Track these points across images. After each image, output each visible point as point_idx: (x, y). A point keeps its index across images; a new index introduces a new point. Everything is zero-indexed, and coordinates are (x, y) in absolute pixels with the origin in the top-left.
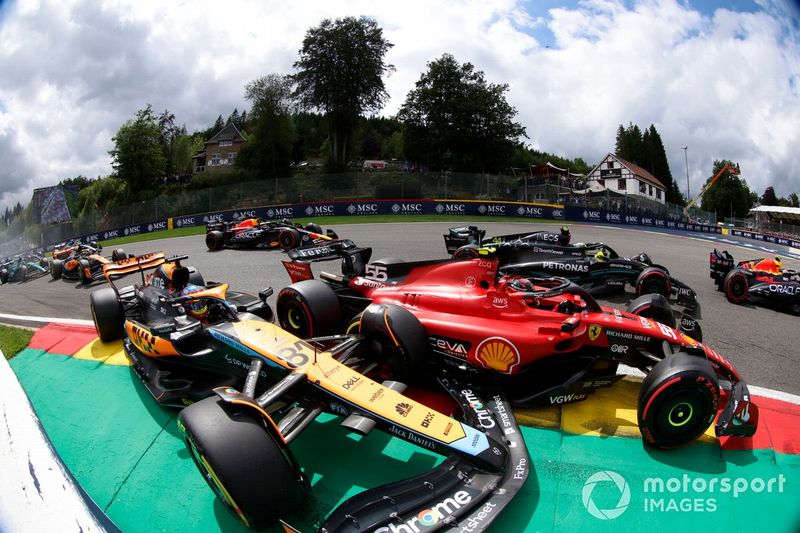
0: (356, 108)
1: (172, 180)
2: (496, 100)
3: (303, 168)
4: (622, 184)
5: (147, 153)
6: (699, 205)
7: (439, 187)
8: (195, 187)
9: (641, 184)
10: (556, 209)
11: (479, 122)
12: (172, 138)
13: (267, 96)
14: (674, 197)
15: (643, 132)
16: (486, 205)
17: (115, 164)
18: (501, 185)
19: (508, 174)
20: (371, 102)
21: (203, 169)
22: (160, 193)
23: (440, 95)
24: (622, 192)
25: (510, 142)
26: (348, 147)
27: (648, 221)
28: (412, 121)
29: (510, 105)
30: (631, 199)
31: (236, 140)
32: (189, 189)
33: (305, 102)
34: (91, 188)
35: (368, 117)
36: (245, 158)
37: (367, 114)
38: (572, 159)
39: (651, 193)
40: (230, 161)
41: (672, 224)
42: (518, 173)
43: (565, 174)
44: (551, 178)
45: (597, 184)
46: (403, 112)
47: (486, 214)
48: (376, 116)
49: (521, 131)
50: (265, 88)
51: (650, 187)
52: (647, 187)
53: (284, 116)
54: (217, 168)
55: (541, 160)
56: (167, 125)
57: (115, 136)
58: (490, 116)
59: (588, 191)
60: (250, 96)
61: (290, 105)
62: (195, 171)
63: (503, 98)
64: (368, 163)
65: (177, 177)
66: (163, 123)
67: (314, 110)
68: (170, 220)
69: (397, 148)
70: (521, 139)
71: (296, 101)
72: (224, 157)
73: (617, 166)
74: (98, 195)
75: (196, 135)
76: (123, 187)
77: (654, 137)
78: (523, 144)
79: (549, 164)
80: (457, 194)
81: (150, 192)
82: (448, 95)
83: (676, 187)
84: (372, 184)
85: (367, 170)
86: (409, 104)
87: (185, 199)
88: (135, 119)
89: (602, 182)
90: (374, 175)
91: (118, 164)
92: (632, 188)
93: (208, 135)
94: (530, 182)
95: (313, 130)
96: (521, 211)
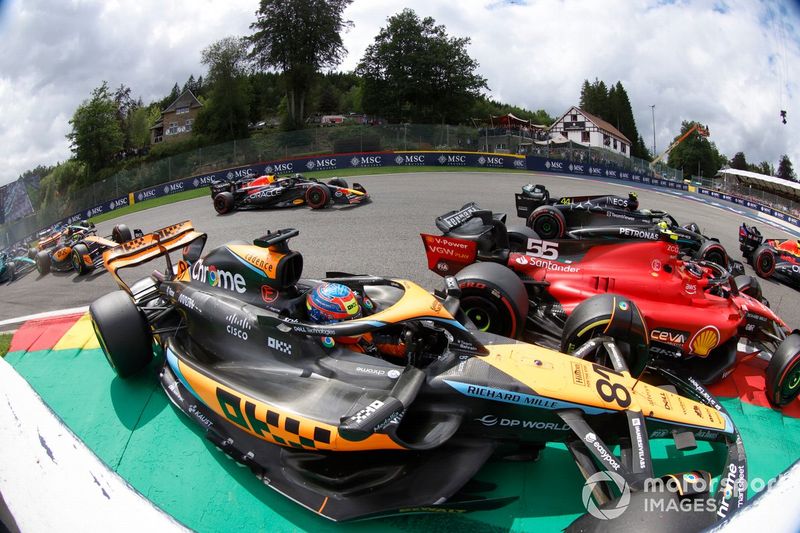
0: (313, 63)
1: (131, 154)
2: (458, 52)
3: (261, 128)
4: (586, 136)
5: (103, 130)
6: (666, 162)
7: (398, 140)
8: (153, 158)
9: (605, 137)
10: (517, 159)
11: (439, 74)
12: (129, 112)
13: (223, 60)
14: (640, 152)
15: (609, 88)
16: (446, 155)
17: (73, 148)
18: (461, 136)
19: (468, 125)
20: (329, 58)
21: (161, 139)
22: (120, 169)
23: (400, 49)
24: (586, 144)
25: (470, 94)
26: (305, 104)
27: (612, 173)
28: (371, 75)
29: (472, 58)
30: (595, 151)
31: (193, 106)
32: (148, 161)
33: (262, 62)
34: (52, 176)
35: (325, 73)
36: (202, 124)
37: (325, 70)
38: (534, 110)
39: (615, 147)
40: (187, 127)
41: (637, 178)
42: (479, 124)
43: (527, 125)
44: (512, 129)
45: (561, 136)
46: (361, 66)
47: (446, 164)
48: (334, 72)
49: (483, 83)
50: (221, 51)
51: (615, 141)
52: (612, 140)
53: (241, 78)
54: (174, 136)
55: (501, 112)
56: (123, 100)
57: (72, 118)
58: (451, 69)
59: (550, 142)
60: (206, 61)
61: (246, 66)
62: (153, 142)
63: (465, 51)
64: (326, 119)
65: (136, 151)
66: (119, 98)
67: (271, 70)
68: (131, 195)
69: (354, 103)
70: (482, 91)
71: (253, 62)
72: (181, 125)
73: (580, 119)
74: (59, 181)
75: (152, 105)
76: (82, 169)
77: (620, 94)
78: (484, 95)
79: (510, 115)
80: (416, 145)
81: (110, 170)
82: (408, 49)
83: (642, 143)
84: (331, 139)
85: (325, 125)
86: (368, 59)
87: (145, 171)
88: (91, 98)
89: (565, 134)
90: (332, 130)
91: (76, 147)
92: (596, 140)
93: (165, 104)
94: (491, 133)
95: (271, 89)
96: (482, 160)
